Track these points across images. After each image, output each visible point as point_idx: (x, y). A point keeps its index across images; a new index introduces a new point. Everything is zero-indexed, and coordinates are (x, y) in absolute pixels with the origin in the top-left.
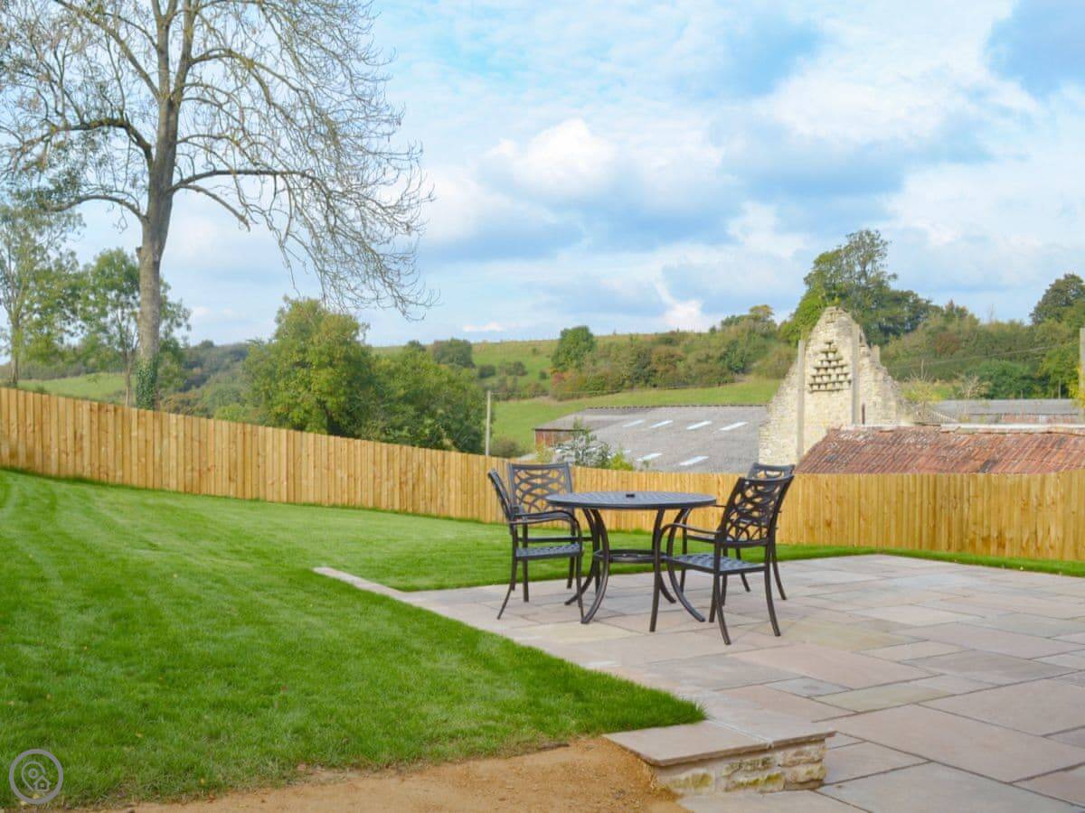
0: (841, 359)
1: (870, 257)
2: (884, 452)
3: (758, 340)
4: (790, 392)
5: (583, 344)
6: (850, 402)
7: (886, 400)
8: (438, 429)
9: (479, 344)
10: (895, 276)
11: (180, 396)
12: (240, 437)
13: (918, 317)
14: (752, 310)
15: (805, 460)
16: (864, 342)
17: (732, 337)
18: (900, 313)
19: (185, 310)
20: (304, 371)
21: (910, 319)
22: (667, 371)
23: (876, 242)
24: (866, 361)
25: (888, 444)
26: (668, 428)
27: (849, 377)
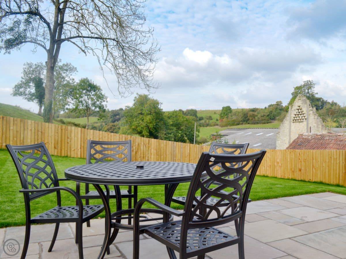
0: (303, 112)
1: (310, 88)
2: (318, 142)
3: (278, 111)
4: (286, 123)
5: (228, 111)
6: (306, 126)
7: (318, 125)
8: (183, 134)
9: (199, 111)
10: (317, 93)
11: (112, 124)
12: (60, 130)
13: (323, 105)
14: (277, 102)
15: (291, 145)
16: (311, 106)
17: (271, 110)
18: (318, 104)
19: (106, 97)
20: (142, 116)
21: (321, 106)
22: (252, 119)
23: (312, 84)
24: (311, 112)
25: (319, 139)
26: (250, 135)
27: (306, 117)
